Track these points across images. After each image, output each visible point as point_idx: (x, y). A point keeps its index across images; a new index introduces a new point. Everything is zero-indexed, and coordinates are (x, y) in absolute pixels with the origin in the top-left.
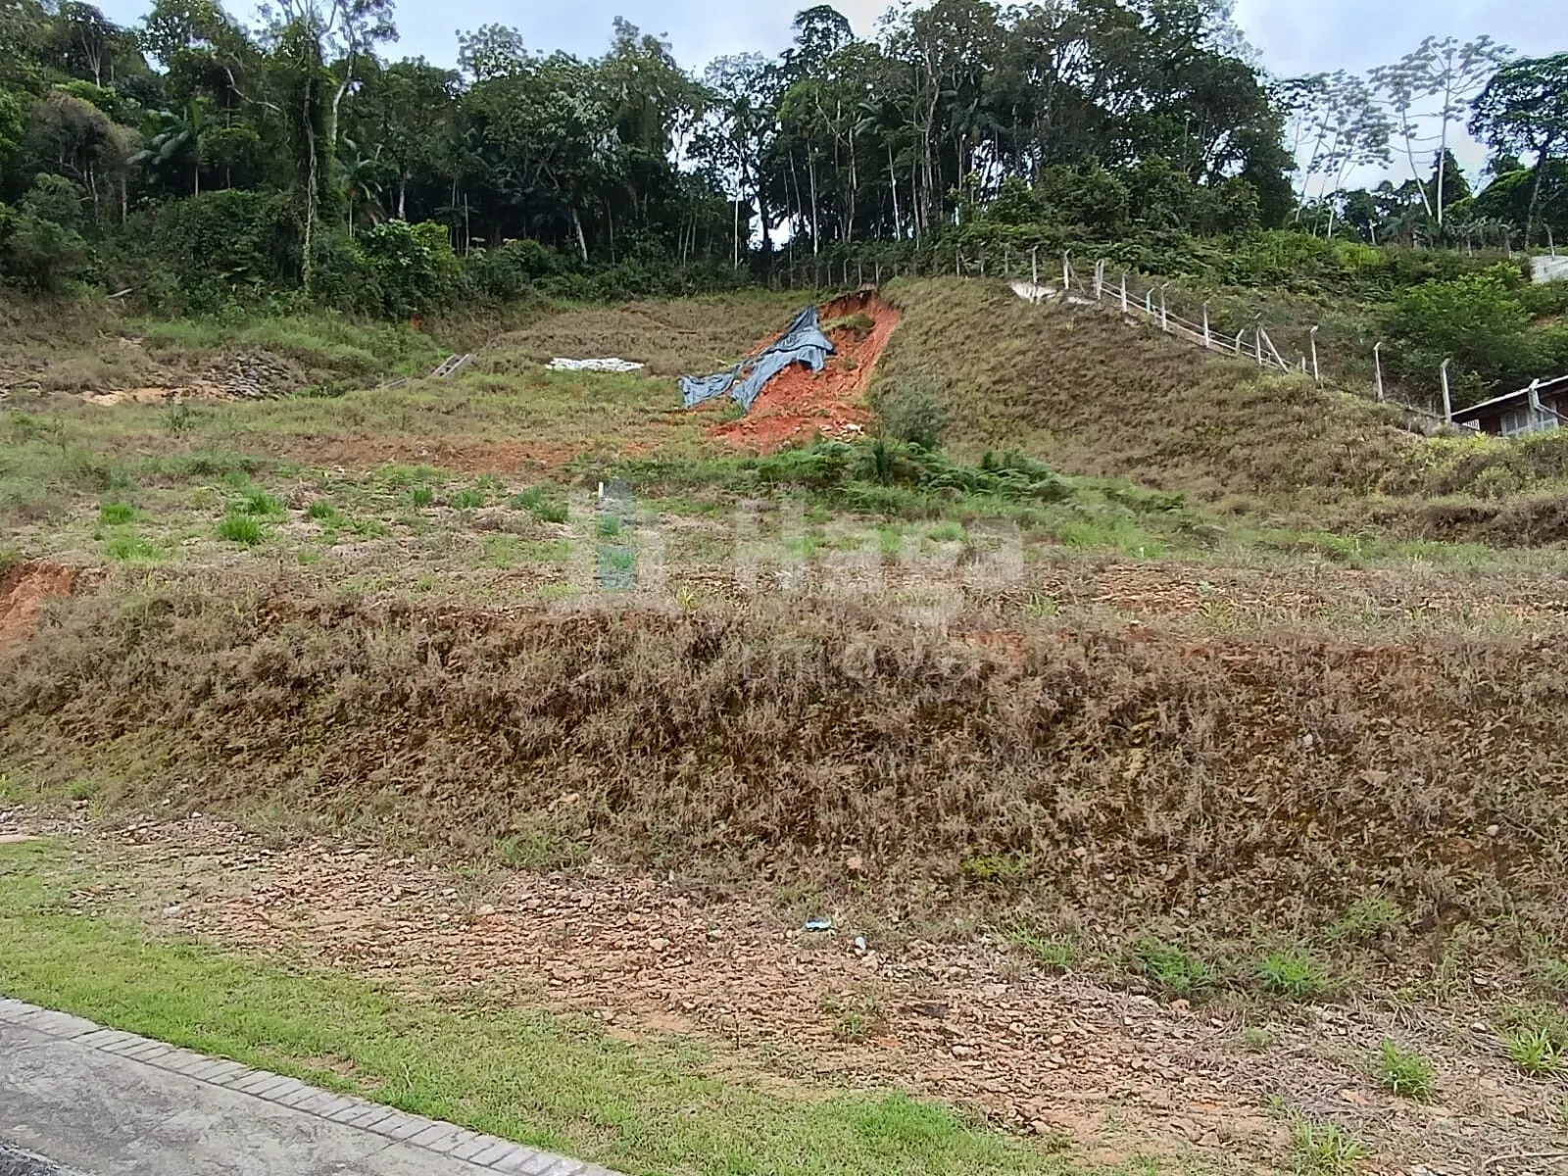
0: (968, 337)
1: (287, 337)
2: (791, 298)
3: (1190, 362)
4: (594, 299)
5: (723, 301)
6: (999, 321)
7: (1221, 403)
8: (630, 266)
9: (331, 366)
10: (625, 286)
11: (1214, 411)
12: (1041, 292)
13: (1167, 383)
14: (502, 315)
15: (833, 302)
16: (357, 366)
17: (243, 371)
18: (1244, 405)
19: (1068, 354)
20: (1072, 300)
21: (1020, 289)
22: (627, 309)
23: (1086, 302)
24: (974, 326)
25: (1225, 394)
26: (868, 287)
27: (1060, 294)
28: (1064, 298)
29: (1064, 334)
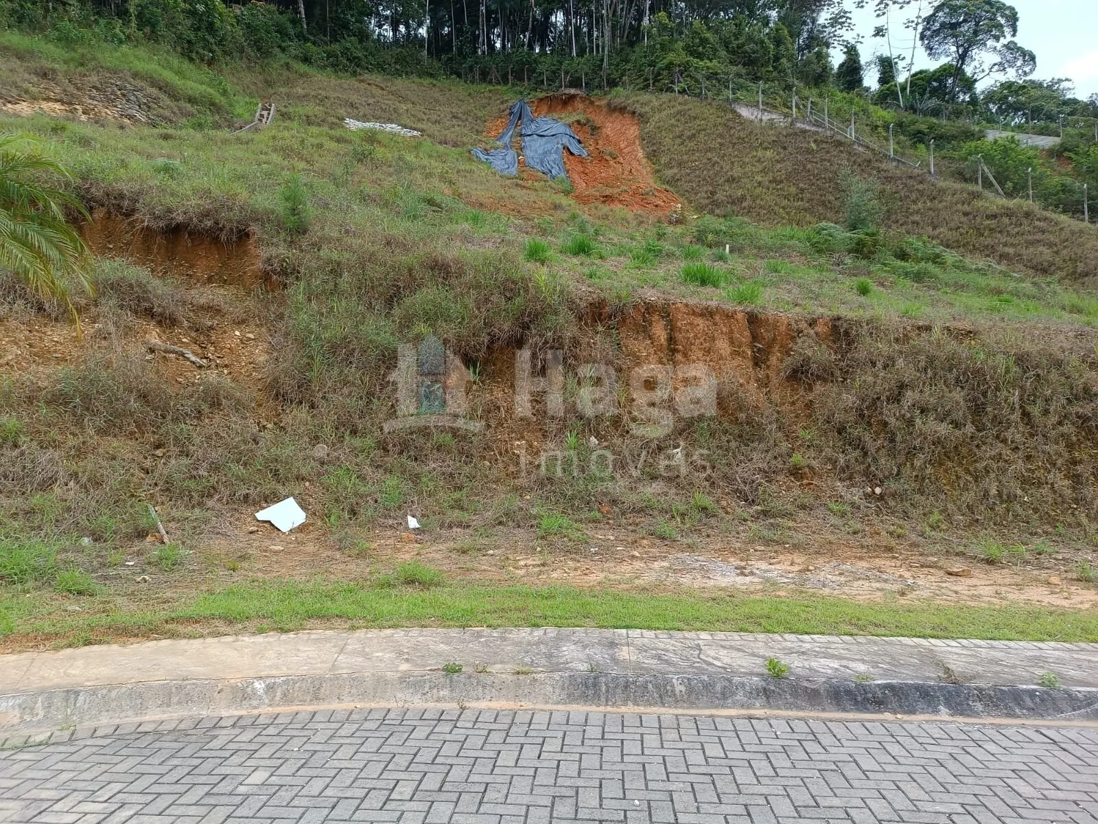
0: (721, 144)
1: (140, 66)
2: (490, 91)
3: (921, 182)
4: (325, 67)
5: (434, 85)
6: (742, 134)
7: (966, 214)
8: (350, 42)
9: (191, 100)
10: (348, 60)
11: (964, 219)
12: (766, 117)
13: (914, 196)
14: (264, 70)
15: (541, 99)
16: (213, 104)
17: (124, 95)
18: (988, 217)
19: (818, 166)
20: (799, 125)
21: (745, 112)
22: (362, 81)
23: (813, 129)
24: (721, 136)
25: (967, 208)
26: (573, 91)
27: (790, 120)
28: (792, 123)
29: (809, 151)
